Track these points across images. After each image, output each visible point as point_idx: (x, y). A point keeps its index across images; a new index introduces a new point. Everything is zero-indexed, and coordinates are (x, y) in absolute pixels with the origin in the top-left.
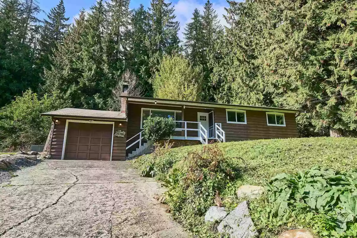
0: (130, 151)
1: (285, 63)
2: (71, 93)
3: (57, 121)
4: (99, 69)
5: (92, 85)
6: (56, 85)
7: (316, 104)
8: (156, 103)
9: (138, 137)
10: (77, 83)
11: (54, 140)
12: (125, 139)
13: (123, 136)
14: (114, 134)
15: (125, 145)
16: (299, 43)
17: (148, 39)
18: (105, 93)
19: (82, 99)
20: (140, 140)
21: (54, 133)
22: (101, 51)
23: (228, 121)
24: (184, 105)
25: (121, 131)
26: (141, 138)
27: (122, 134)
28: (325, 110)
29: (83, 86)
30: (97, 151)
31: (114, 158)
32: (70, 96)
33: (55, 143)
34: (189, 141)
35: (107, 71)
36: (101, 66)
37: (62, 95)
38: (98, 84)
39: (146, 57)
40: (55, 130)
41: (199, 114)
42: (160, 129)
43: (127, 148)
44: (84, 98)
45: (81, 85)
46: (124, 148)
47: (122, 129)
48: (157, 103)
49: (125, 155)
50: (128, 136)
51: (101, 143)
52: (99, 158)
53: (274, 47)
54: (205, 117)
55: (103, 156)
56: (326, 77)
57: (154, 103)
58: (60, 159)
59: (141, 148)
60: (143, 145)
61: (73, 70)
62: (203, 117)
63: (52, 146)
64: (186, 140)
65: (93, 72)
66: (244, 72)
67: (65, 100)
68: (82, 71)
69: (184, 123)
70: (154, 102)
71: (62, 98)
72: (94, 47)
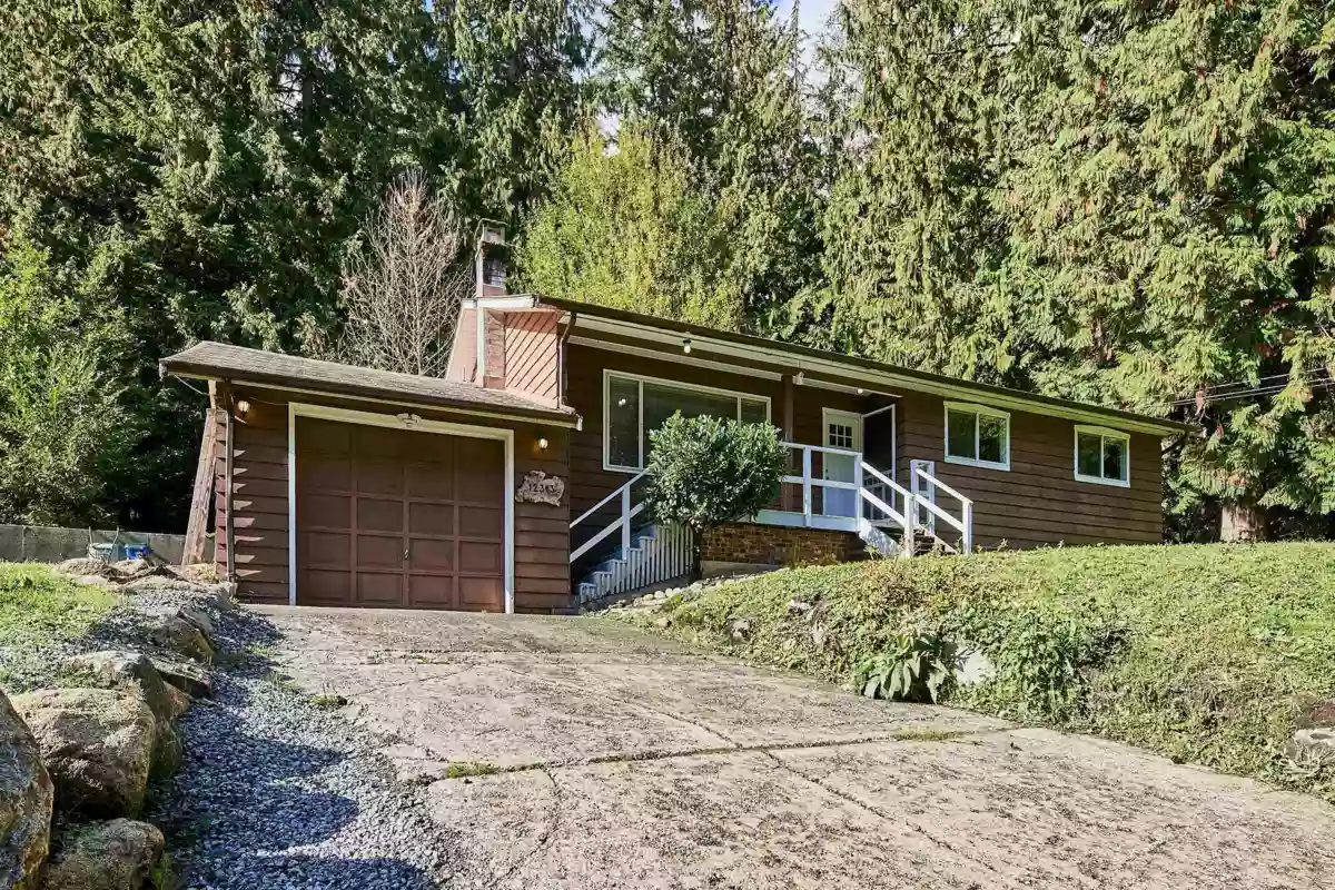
0: (583, 570)
1: (1153, 217)
2: (111, 273)
3: (244, 406)
4: (237, 155)
5: (214, 236)
6: (24, 219)
7: (1236, 405)
8: (687, 349)
9: (614, 511)
10: (133, 220)
11: (239, 505)
12: (565, 513)
13: (554, 501)
14: (517, 487)
15: (565, 542)
16: (1237, 125)
17: (468, 22)
18: (278, 283)
19: (173, 303)
20: (624, 521)
21: (237, 471)
22: (239, 53)
23: (951, 453)
24: (796, 371)
25: (543, 474)
26: (628, 513)
27: (549, 489)
28: (1265, 432)
29: (167, 235)
30: (442, 568)
31: (526, 600)
32: (108, 281)
33: (248, 521)
34: (814, 535)
35: (282, 170)
36: (247, 137)
37: (69, 276)
38: (240, 235)
39: (460, 121)
40: (238, 453)
41: (831, 416)
42: (730, 474)
43: (574, 556)
44: (182, 304)
45: (155, 232)
46: (558, 557)
47: (547, 463)
48: (695, 353)
49: (566, 587)
50: (575, 502)
51: (456, 530)
52: (456, 598)
53: (1081, 137)
54: (849, 430)
55: (471, 590)
56: (1293, 293)
57: (678, 350)
58: (285, 600)
59: (629, 560)
60: (638, 547)
61: (94, 141)
62: (841, 429)
63: (237, 538)
64: (808, 529)
65: (212, 166)
66: (925, 243)
67: (87, 304)
68: (150, 154)
69: (801, 451)
70: (677, 341)
71: (67, 289)
72: (198, 24)
